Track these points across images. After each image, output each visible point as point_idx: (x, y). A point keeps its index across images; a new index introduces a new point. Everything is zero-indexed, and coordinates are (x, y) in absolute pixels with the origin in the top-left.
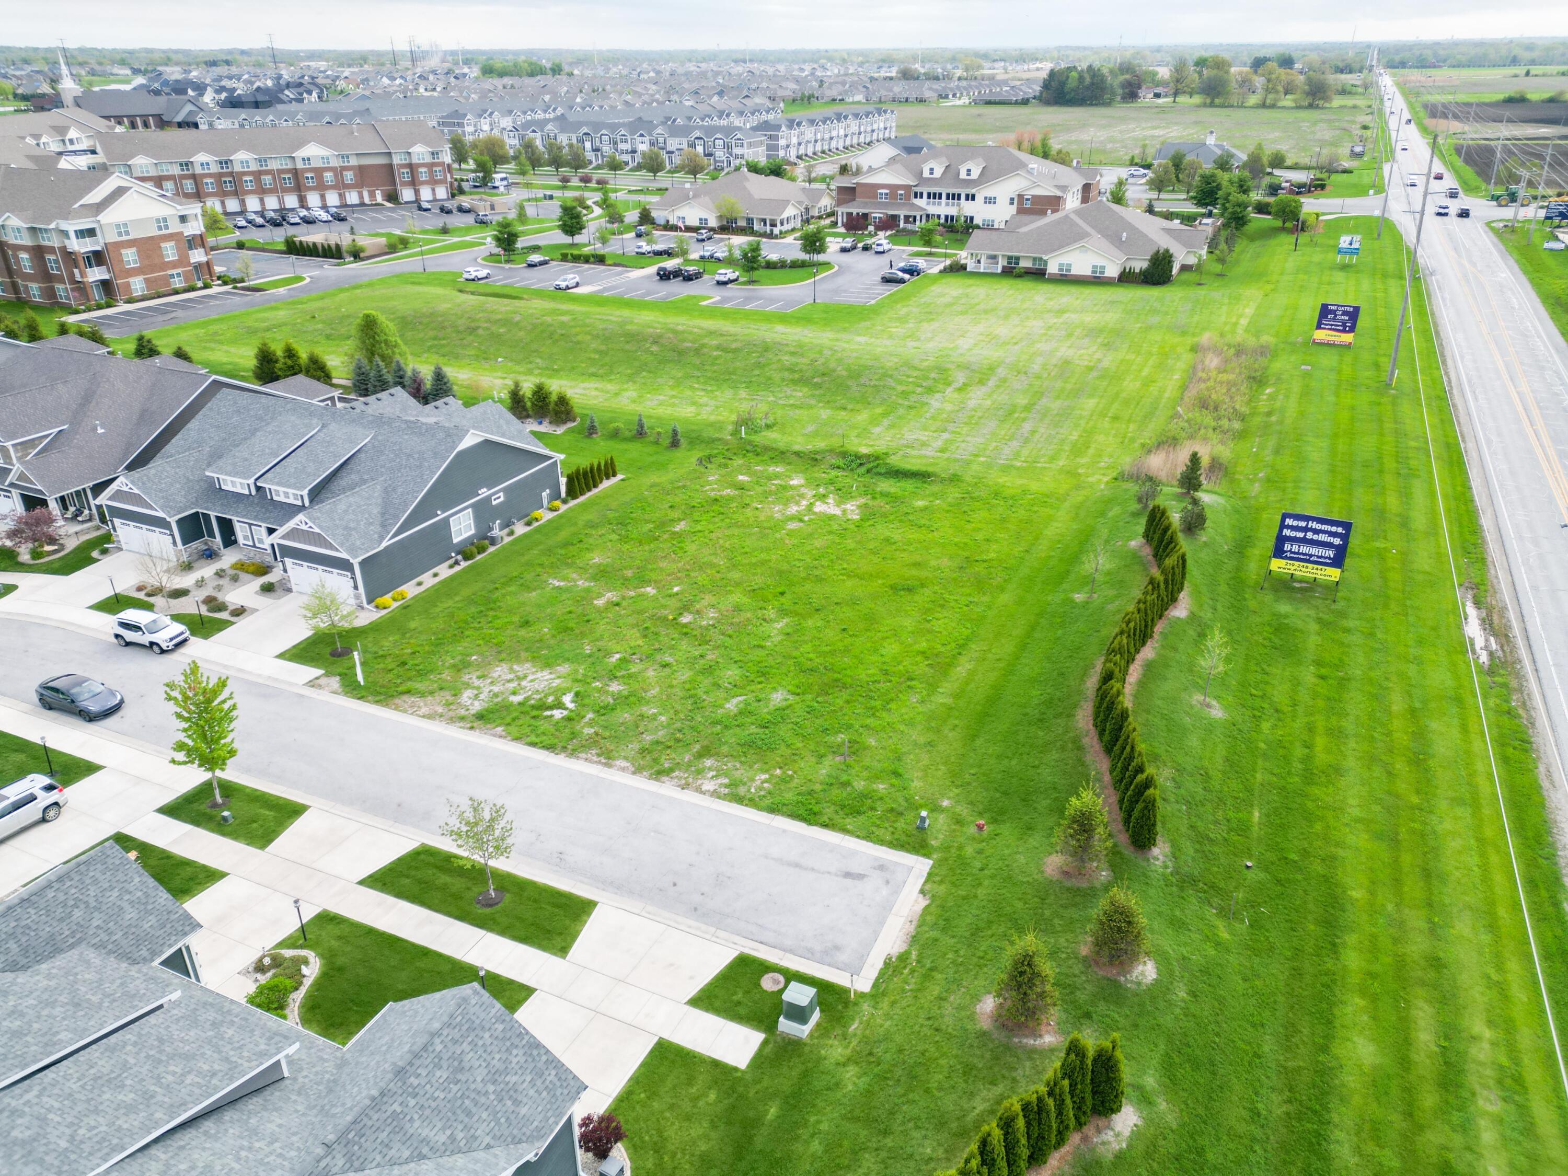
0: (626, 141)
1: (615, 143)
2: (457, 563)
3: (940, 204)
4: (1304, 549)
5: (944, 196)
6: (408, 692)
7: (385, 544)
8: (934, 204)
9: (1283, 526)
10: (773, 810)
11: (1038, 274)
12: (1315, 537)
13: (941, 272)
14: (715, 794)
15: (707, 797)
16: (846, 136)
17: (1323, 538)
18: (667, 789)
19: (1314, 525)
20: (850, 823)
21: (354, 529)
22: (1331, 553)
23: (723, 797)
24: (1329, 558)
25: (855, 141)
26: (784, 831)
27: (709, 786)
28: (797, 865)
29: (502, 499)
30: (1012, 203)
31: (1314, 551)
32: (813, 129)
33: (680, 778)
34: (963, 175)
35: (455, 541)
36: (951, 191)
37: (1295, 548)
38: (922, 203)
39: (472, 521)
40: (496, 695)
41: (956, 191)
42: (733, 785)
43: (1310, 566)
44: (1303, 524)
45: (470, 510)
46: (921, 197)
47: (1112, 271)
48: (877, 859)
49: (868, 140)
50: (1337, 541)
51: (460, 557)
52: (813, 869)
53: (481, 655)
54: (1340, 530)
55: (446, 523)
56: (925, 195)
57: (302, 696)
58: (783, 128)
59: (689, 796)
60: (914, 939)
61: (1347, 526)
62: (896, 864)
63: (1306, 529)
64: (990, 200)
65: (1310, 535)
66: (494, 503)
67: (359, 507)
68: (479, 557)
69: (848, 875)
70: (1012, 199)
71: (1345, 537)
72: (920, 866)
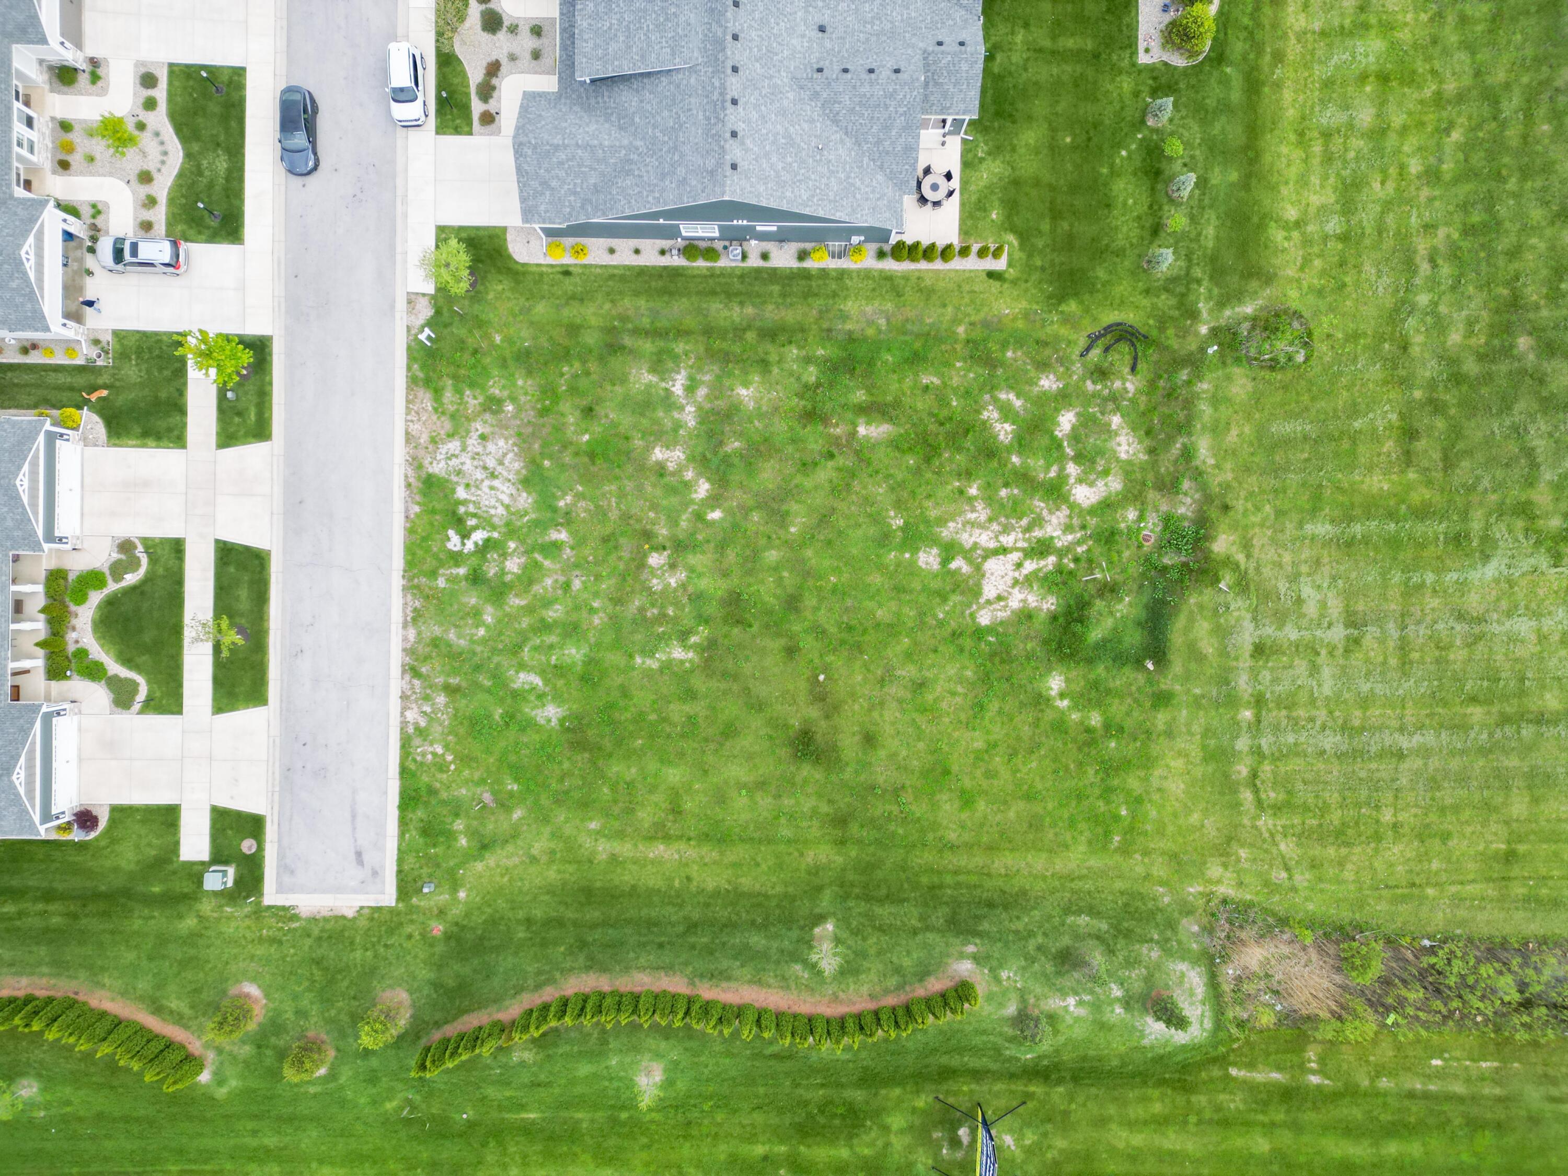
10: (404, 771)
14: (404, 724)
15: (399, 719)
18: (396, 683)
20: (413, 834)
23: (403, 729)
26: (386, 793)
27: (411, 716)
28: (354, 817)
33: (412, 688)
40: (459, 472)
42: (420, 731)
48: (383, 867)
59: (395, 704)
60: (314, 920)
62: (383, 883)
69: (359, 854)
72: (387, 896)
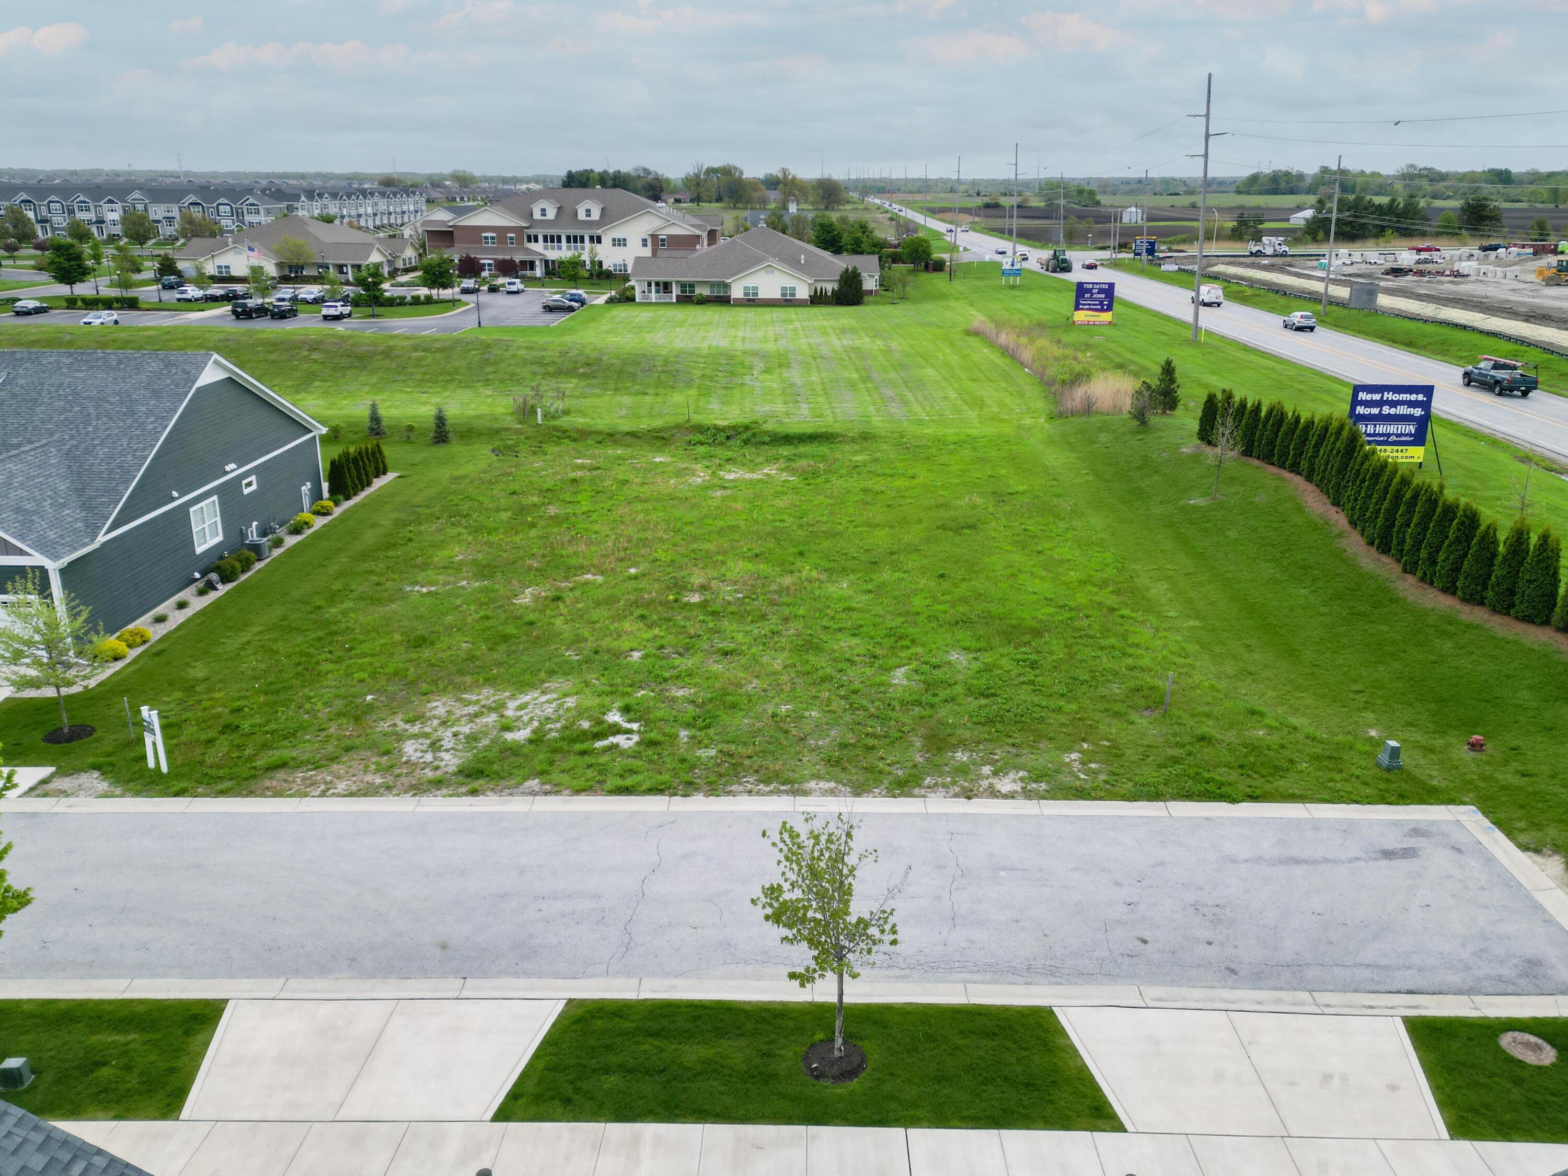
0: (88, 210)
1: (72, 212)
2: (211, 586)
3: (560, 248)
4: (1381, 429)
5: (564, 239)
6: (282, 765)
7: (102, 538)
8: (553, 248)
9: (1355, 402)
10: (1151, 795)
11: (724, 301)
12: (1393, 411)
13: (607, 302)
14: (1027, 794)
15: (1024, 801)
16: (375, 215)
17: (1402, 410)
18: (942, 804)
19: (1389, 396)
21: (35, 512)
22: (1412, 429)
23: (1051, 796)
24: (1410, 435)
25: (385, 221)
28: (1294, 861)
29: (254, 487)
30: (645, 245)
31: (1392, 429)
32: (337, 202)
33: (944, 786)
34: (582, 216)
35: (199, 550)
36: (572, 232)
37: (1370, 429)
38: (538, 247)
39: (218, 519)
40: (473, 738)
41: (578, 232)
43: (1389, 448)
44: (1377, 397)
45: (215, 498)
46: (536, 240)
47: (803, 293)
49: (399, 222)
50: (1418, 412)
51: (214, 576)
52: (1327, 861)
53: (380, 692)
54: (1421, 397)
55: (181, 517)
56: (541, 239)
57: (34, 815)
58: (303, 198)
61: (1428, 391)
63: (1380, 404)
64: (619, 242)
65: (1386, 410)
66: (246, 491)
67: (30, 478)
68: (243, 577)
70: (645, 241)
71: (1426, 405)
72: (1464, 815)
